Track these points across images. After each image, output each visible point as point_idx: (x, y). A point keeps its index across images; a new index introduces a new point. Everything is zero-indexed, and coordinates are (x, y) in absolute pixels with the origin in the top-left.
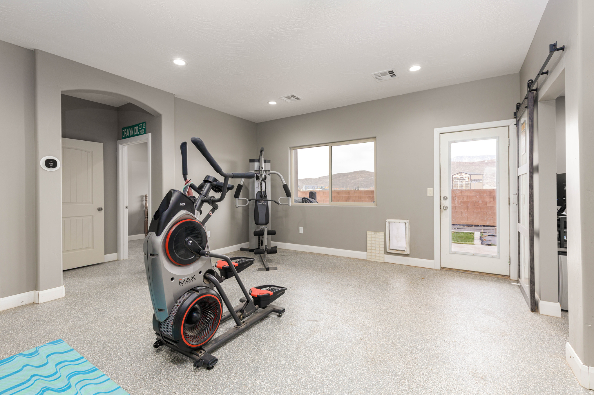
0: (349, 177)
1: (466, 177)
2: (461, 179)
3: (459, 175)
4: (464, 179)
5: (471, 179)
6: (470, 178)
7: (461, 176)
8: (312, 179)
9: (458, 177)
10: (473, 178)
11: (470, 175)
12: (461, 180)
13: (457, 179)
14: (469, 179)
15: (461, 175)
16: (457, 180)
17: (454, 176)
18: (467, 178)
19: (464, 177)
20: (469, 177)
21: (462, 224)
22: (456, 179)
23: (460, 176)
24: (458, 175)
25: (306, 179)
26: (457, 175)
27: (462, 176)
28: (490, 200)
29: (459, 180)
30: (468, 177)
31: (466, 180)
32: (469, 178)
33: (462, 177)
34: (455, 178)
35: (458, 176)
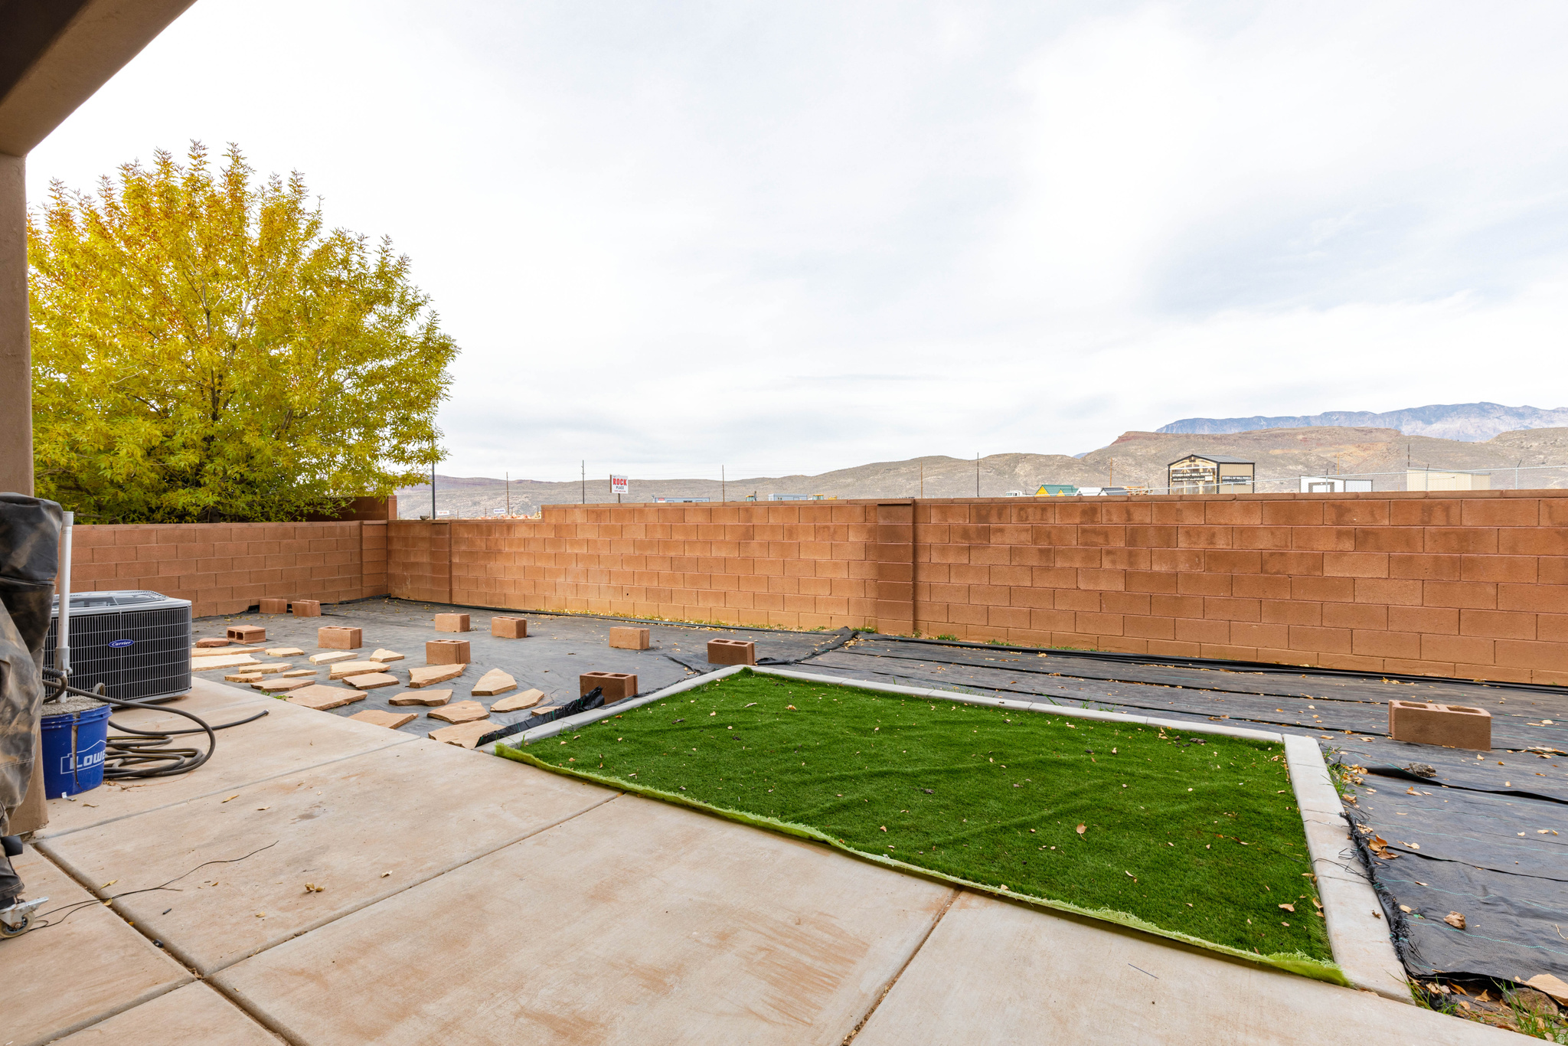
0: (902, 471)
1: (1206, 469)
2: (1193, 475)
3: (1187, 462)
4: (1203, 474)
5: (1220, 475)
6: (1217, 473)
7: (1193, 468)
8: (806, 478)
9: (1185, 468)
10: (1226, 471)
11: (1219, 464)
12: (1193, 477)
13: (1182, 475)
14: (1216, 476)
15: (1193, 463)
16: (1182, 477)
17: (1173, 468)
18: (1209, 472)
19: (1201, 471)
20: (1216, 470)
21: (1206, 657)
22: (1179, 475)
23: (1190, 466)
24: (1185, 464)
25: (790, 478)
26: (1182, 465)
27: (1196, 465)
28: (1340, 547)
29: (1186, 477)
30: (1213, 469)
31: (1207, 479)
32: (1214, 473)
33: (1197, 471)
34: (1175, 471)
35: (1184, 466)
